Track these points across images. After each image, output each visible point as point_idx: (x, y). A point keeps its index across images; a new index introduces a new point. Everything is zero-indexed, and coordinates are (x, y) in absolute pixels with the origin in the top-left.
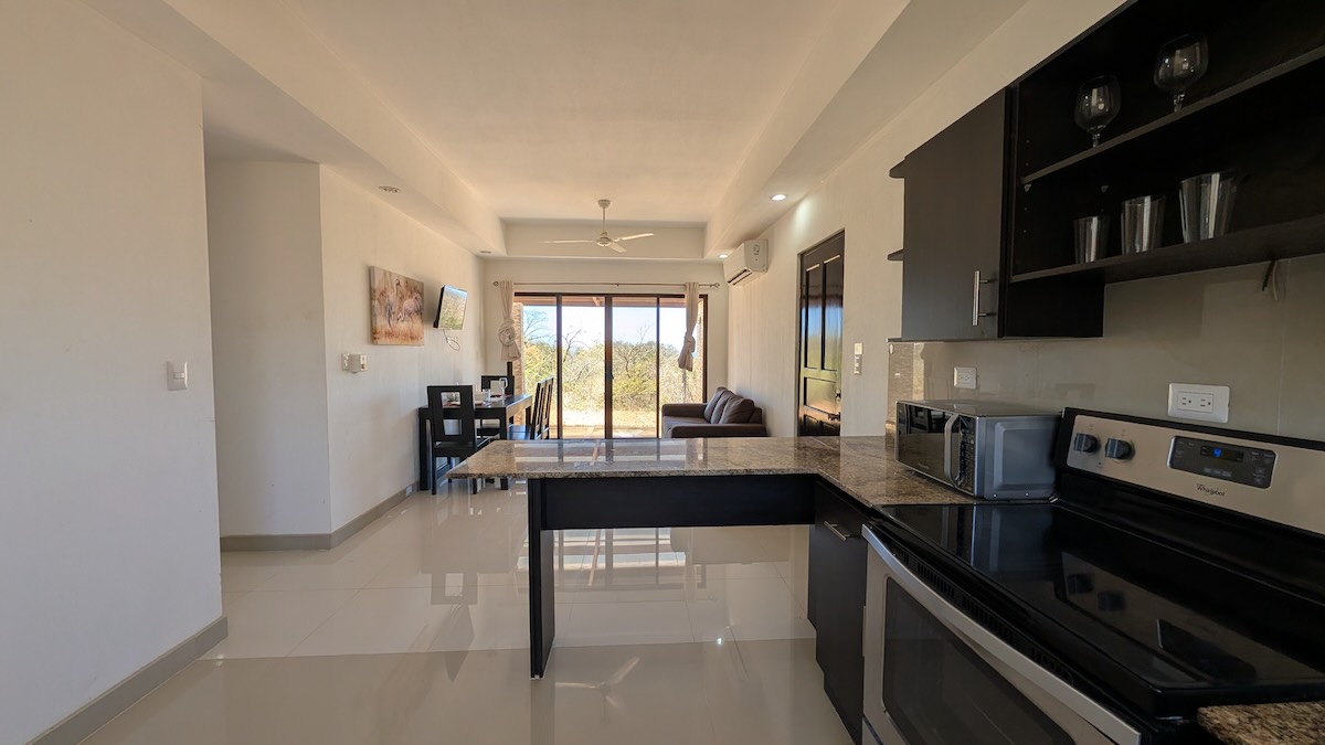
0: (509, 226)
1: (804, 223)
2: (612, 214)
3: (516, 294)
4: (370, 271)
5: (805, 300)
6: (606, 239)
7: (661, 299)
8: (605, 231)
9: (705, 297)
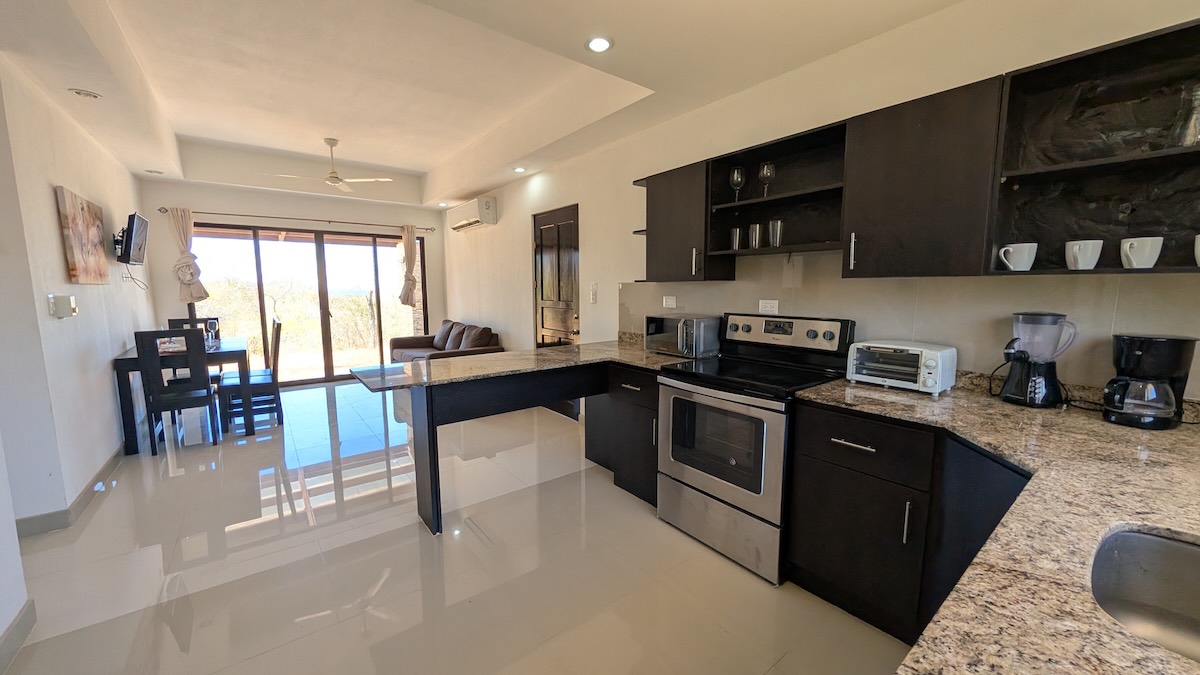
0: (186, 144)
1: (538, 191)
2: (341, 152)
3: (197, 225)
4: (57, 193)
5: (539, 248)
6: (336, 178)
7: (378, 239)
8: (336, 171)
9: (422, 240)
